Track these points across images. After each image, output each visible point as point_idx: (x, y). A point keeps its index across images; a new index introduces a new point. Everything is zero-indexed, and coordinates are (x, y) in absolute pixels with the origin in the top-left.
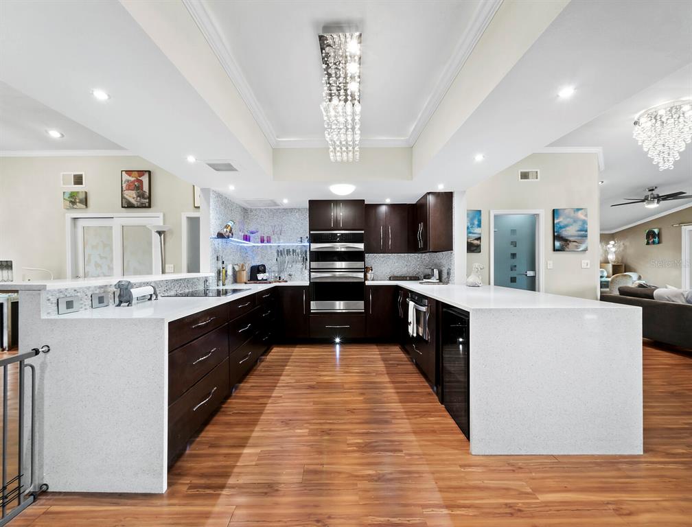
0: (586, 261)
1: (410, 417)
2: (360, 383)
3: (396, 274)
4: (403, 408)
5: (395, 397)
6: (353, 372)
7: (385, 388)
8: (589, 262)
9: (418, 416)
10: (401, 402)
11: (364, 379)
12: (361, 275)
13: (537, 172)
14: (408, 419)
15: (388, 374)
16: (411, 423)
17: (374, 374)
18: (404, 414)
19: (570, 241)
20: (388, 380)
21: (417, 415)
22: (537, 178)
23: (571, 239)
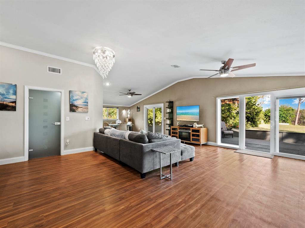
0: (88, 117)
8: (89, 117)
13: (60, 70)
19: (79, 107)
22: (60, 73)
23: (80, 106)
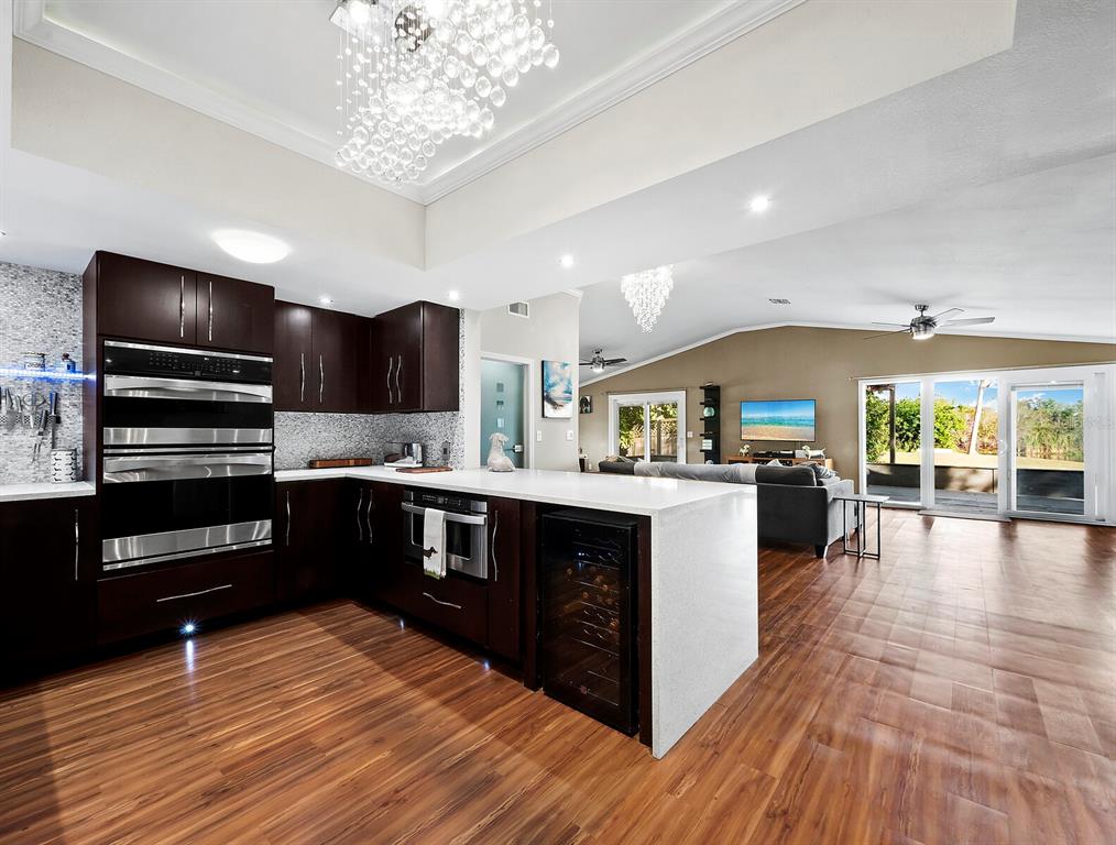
1: (517, 744)
2: (346, 716)
3: (323, 455)
4: (489, 731)
5: (449, 716)
6: (306, 697)
7: (411, 705)
8: (572, 432)
9: (526, 736)
10: (472, 721)
11: (346, 704)
12: (266, 459)
13: (527, 307)
14: (518, 749)
15: (386, 670)
16: (531, 756)
17: (358, 682)
18: (499, 744)
20: (399, 684)
21: (520, 734)
22: (527, 315)
23: (559, 402)
